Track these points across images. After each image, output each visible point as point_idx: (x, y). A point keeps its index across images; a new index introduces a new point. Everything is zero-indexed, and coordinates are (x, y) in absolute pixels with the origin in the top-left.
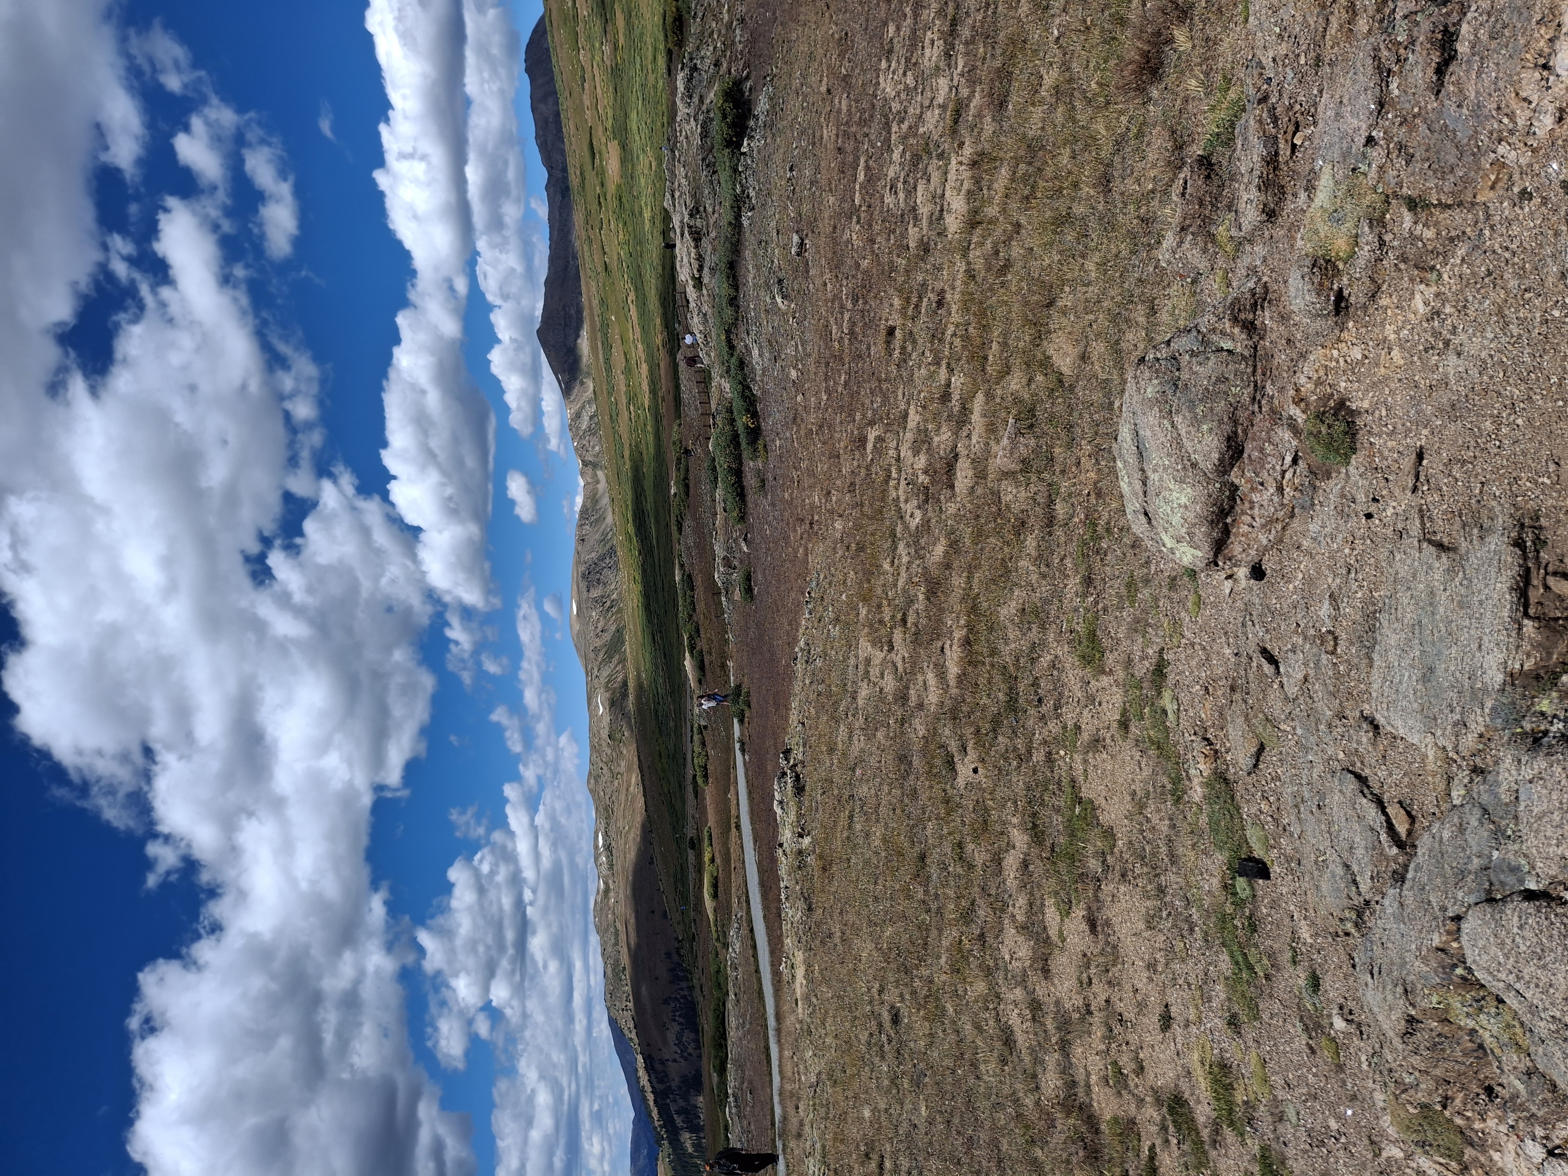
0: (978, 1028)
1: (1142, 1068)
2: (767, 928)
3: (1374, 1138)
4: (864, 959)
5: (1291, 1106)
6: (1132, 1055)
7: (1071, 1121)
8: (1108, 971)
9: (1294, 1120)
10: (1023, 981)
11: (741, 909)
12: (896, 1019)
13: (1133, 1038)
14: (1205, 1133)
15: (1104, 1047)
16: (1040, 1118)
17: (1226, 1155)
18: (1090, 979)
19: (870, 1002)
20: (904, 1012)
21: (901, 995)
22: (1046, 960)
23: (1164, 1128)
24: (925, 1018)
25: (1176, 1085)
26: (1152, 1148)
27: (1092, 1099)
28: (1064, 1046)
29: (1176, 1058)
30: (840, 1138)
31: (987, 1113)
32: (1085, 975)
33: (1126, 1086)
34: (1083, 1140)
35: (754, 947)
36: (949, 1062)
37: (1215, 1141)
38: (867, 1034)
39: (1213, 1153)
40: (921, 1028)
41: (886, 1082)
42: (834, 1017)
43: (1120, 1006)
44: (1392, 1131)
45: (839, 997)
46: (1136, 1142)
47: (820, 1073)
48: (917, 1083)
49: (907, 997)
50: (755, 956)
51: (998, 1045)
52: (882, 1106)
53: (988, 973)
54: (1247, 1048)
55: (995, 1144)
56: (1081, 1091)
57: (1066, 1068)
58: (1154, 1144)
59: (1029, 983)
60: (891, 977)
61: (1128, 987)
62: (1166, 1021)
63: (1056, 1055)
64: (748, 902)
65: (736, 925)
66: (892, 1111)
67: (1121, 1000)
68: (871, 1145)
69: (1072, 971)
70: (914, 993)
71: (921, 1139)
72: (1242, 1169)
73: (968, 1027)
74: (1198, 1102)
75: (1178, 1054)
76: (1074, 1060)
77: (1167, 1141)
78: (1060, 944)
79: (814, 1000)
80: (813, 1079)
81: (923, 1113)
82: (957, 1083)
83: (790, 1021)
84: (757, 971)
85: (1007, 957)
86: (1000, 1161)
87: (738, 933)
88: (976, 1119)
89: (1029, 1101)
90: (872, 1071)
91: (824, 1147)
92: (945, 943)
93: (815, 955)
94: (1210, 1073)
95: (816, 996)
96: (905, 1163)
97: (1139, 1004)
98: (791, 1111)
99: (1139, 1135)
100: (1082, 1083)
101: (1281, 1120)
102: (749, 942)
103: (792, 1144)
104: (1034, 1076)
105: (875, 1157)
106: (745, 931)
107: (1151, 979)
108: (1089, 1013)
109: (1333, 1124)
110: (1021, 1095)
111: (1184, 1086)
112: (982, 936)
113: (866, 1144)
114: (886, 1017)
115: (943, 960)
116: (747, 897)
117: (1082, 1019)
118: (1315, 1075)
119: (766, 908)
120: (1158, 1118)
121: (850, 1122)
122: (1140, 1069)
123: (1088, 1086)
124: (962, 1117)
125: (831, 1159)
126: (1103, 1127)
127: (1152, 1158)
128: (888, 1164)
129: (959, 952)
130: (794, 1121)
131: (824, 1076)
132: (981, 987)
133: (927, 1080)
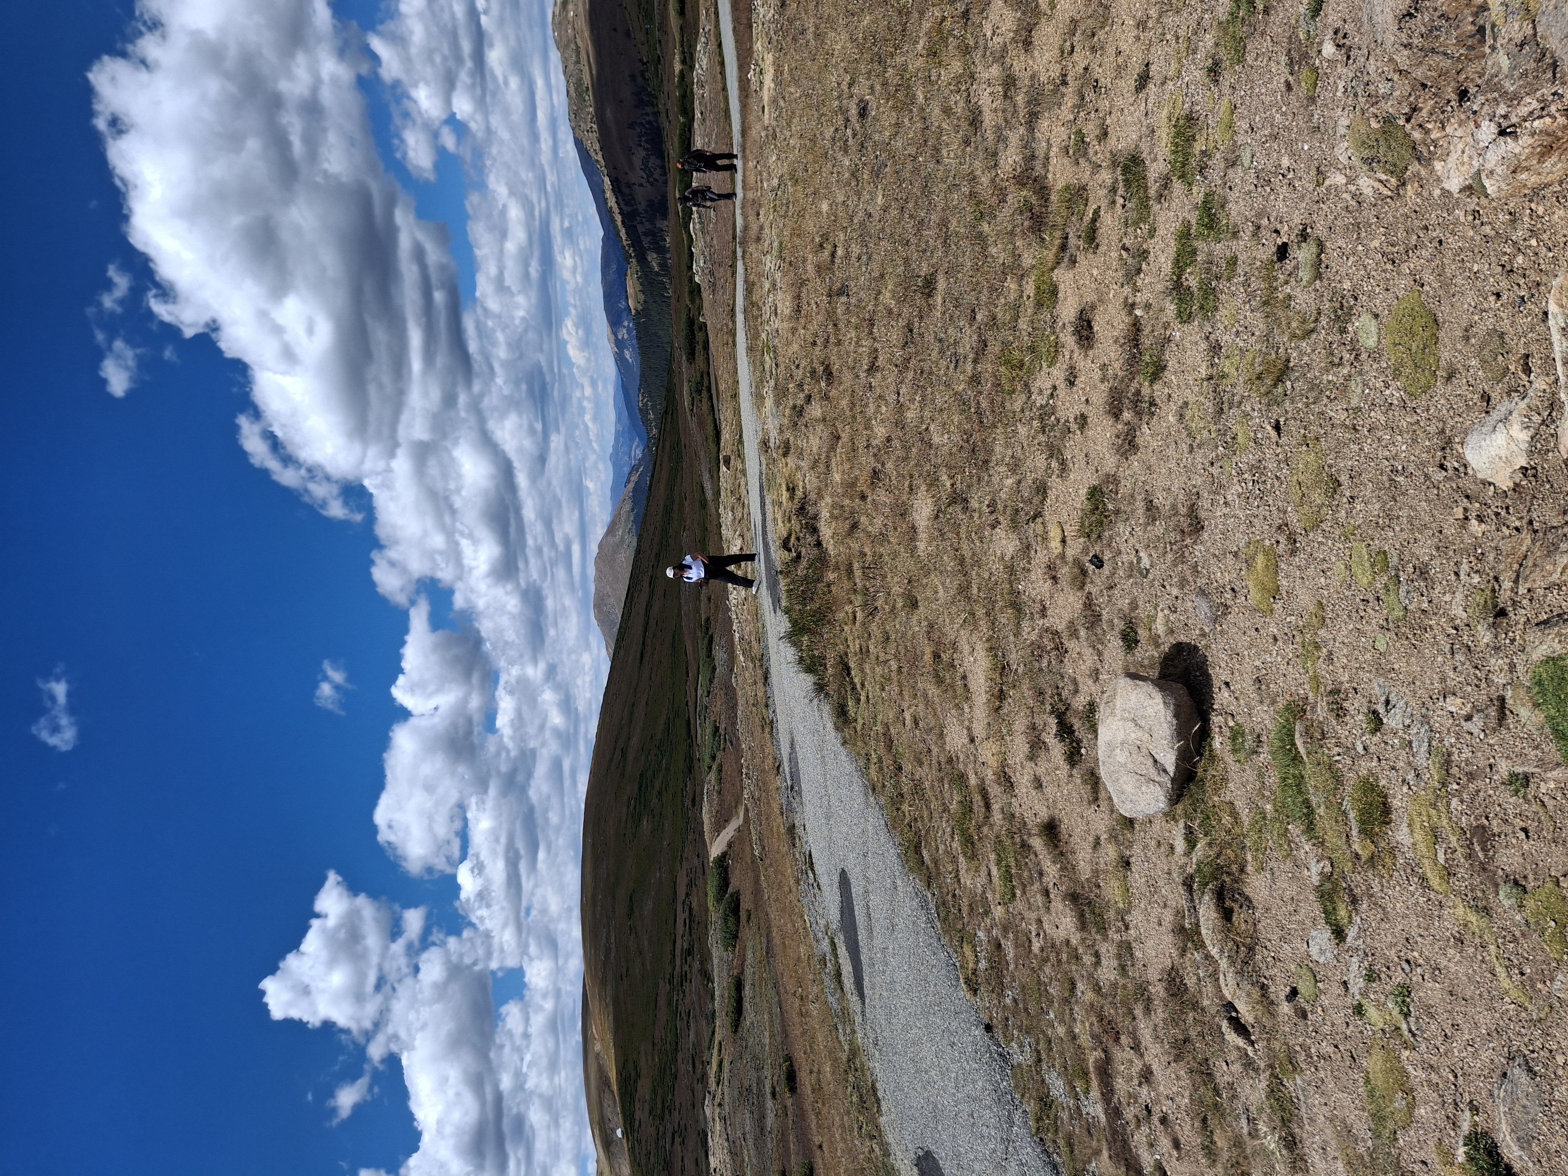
0: (947, 111)
1: (1106, 134)
2: (737, 41)
3: (1322, 168)
4: (836, 53)
5: (1248, 150)
6: (1098, 122)
7: (1024, 193)
8: (1093, 35)
9: (1246, 163)
10: (1001, 56)
11: (710, 21)
12: (863, 113)
13: (1104, 104)
14: (1152, 192)
15: (1072, 117)
16: (993, 194)
17: (1168, 209)
18: (1073, 47)
19: (839, 97)
20: (873, 105)
21: (872, 88)
22: (1030, 31)
23: (1114, 190)
24: (893, 107)
25: (1137, 146)
26: (1097, 212)
27: (1048, 171)
28: (1033, 118)
29: (1143, 119)
30: (797, 232)
31: (942, 194)
32: (1068, 43)
33: (1085, 154)
34: (1031, 210)
35: (722, 64)
36: (912, 150)
37: (1161, 196)
38: (832, 129)
39: (1156, 207)
40: (888, 118)
41: (847, 175)
42: (801, 117)
43: (1097, 72)
44: (1343, 159)
45: (807, 95)
46: (1082, 207)
47: (782, 176)
48: (876, 174)
49: (878, 87)
50: (723, 73)
51: (964, 125)
52: (840, 198)
53: (966, 51)
54: (1221, 96)
55: (944, 223)
56: (1038, 164)
57: (1027, 144)
58: (1099, 207)
59: (1008, 60)
60: (863, 68)
61: (1111, 51)
62: (1143, 80)
63: (1022, 130)
64: (717, 14)
65: (703, 39)
66: (849, 203)
67: (1100, 66)
68: (825, 237)
69: (1056, 41)
70: (885, 84)
71: (874, 227)
72: (1181, 218)
73: (937, 111)
74: (1155, 160)
75: (1147, 114)
76: (1038, 135)
77: (1114, 202)
78: (1049, 12)
79: (782, 103)
80: (775, 182)
81: (879, 202)
82: (916, 171)
83: (756, 131)
84: (724, 89)
85: (989, 34)
86: (947, 237)
87: (705, 48)
88: (930, 203)
89: (985, 180)
90: (834, 166)
91: (781, 243)
92: (926, 25)
93: (785, 54)
94: (1175, 126)
95: (784, 98)
96: (856, 250)
97: (1119, 66)
98: (752, 218)
99: (1087, 200)
100: (1042, 155)
101: (1234, 164)
102: (717, 58)
103: (752, 248)
104: (995, 154)
105: (828, 247)
106: (713, 46)
107: (1138, 38)
108: (1064, 83)
109: (1285, 162)
110: (978, 173)
111: (1144, 147)
112: (966, 15)
113: (821, 236)
114: (854, 111)
115: (921, 43)
116: (716, 8)
117: (1055, 91)
118: (1284, 114)
119: (736, 20)
120: (1109, 182)
121: (807, 217)
122: (1104, 134)
123: (1047, 158)
124: (916, 202)
125: (786, 254)
126: (1054, 198)
127: (1094, 220)
128: (840, 252)
129: (939, 31)
130: (754, 227)
131: (786, 177)
132: (956, 66)
133: (887, 170)
